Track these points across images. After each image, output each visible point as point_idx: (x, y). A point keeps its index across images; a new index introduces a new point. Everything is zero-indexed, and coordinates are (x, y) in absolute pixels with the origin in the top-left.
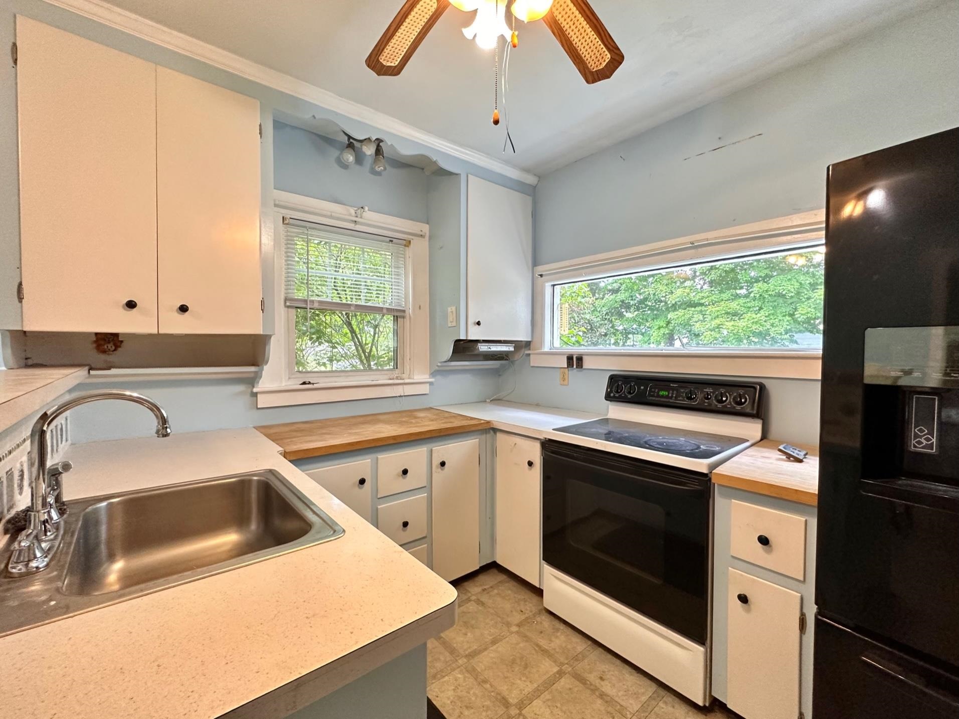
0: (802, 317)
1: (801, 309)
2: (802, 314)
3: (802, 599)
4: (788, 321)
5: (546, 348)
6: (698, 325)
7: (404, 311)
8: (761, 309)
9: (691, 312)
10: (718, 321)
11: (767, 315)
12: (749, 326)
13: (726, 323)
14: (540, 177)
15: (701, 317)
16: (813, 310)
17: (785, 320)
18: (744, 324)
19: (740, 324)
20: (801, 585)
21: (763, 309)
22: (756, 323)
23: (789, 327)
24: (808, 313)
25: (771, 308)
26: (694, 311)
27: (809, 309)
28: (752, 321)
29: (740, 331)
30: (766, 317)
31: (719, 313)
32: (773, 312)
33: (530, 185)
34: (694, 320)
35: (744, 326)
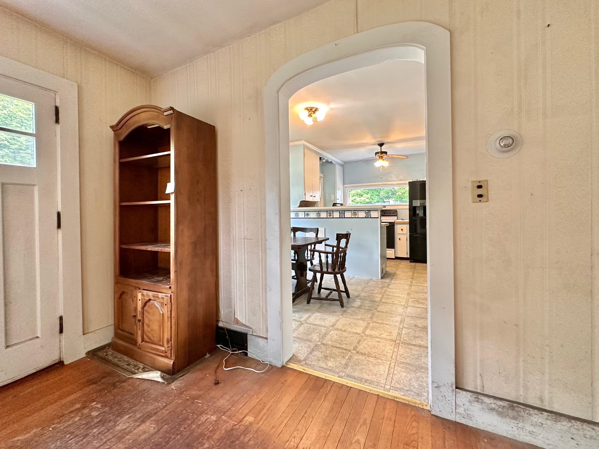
3: (407, 236)
5: (347, 205)
14: (345, 163)
20: (406, 234)
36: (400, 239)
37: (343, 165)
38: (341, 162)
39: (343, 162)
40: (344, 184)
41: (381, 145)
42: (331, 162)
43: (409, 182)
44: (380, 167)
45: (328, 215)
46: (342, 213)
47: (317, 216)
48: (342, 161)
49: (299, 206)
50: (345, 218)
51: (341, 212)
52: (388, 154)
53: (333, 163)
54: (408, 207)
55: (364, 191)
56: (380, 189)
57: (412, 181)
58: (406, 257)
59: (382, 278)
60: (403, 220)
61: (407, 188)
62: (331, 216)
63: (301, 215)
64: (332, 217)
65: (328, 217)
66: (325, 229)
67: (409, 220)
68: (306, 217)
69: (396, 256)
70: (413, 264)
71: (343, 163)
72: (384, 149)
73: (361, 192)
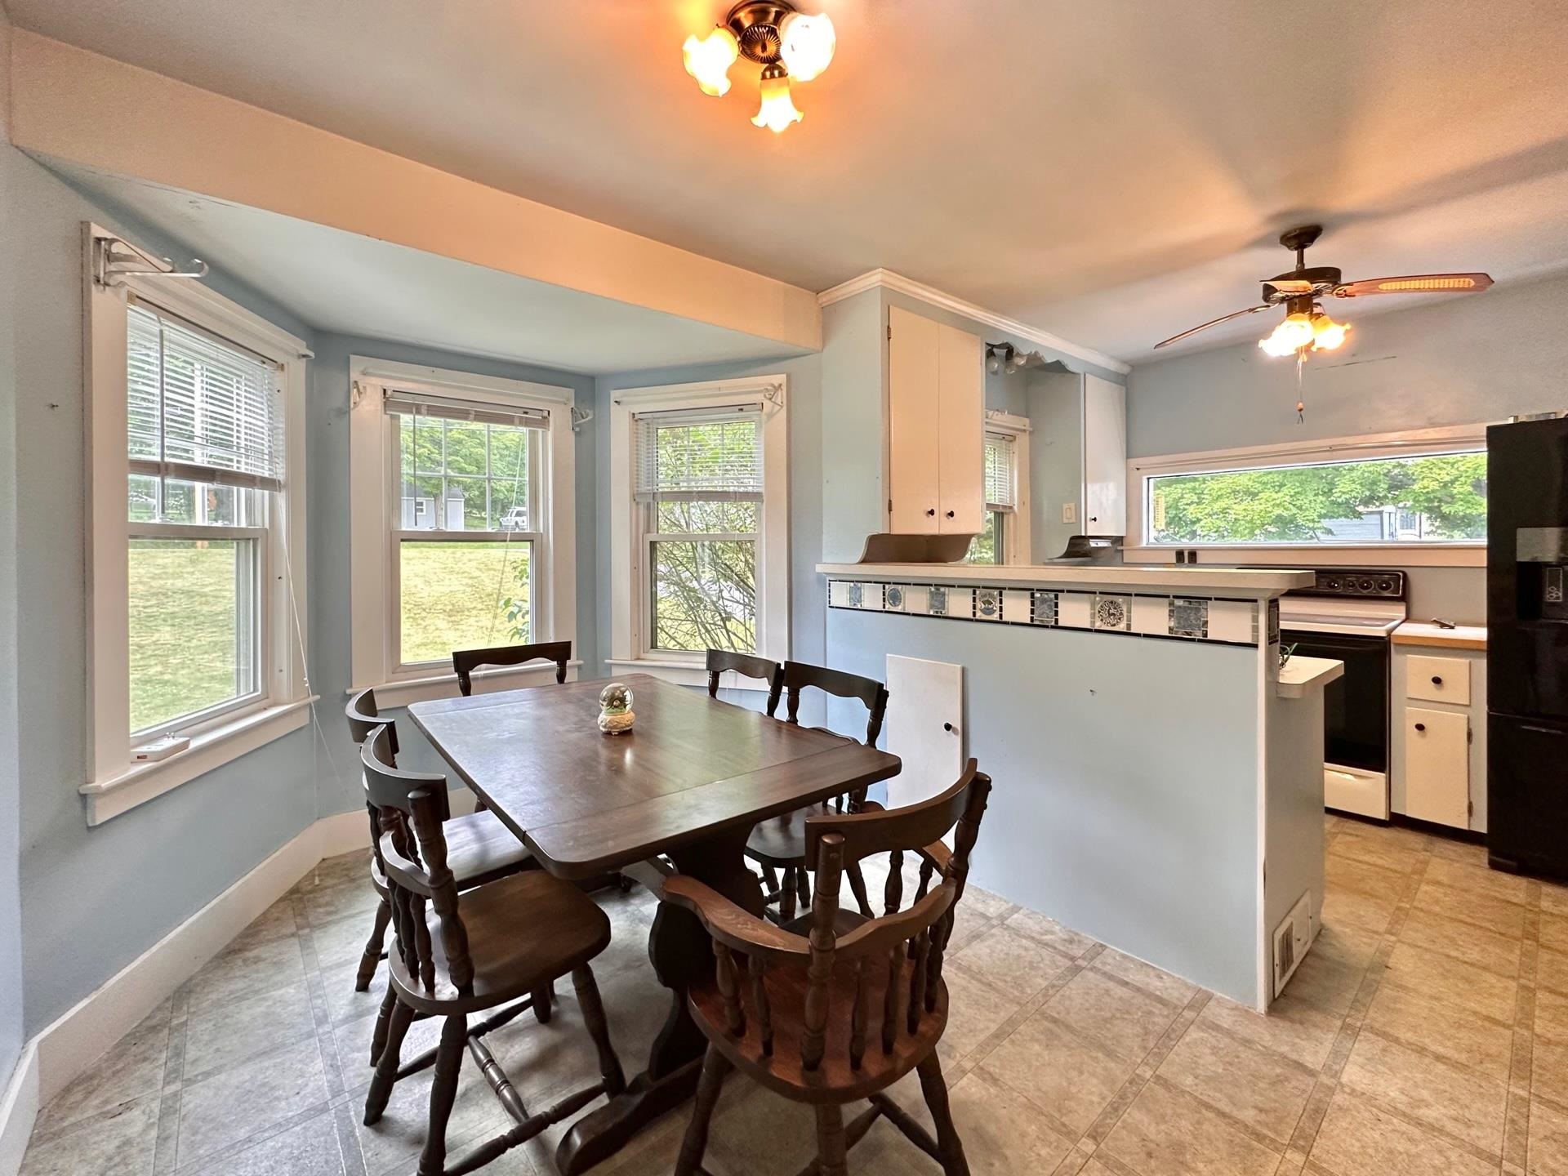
0: (1344, 496)
1: (1342, 485)
2: (1344, 493)
3: (1469, 719)
4: (1322, 502)
5: (1144, 544)
6: (1191, 508)
7: (1011, 508)
8: (1282, 485)
9: (1180, 491)
10: (1222, 504)
11: (1292, 493)
12: (1269, 509)
13: (1234, 506)
14: (1133, 366)
15: (1195, 499)
16: (1358, 487)
17: (1318, 501)
18: (1262, 507)
19: (1255, 507)
20: (1468, 709)
21: (1285, 485)
22: (1278, 505)
23: (1323, 511)
24: (1352, 491)
25: (1298, 484)
26: (1183, 489)
27: (1354, 486)
28: (1272, 503)
29: (1256, 517)
30: (1291, 496)
31: (1222, 492)
32: (1300, 489)
33: (1122, 375)
34: (1185, 501)
35: (1261, 511)
36: (1420, 727)
37: (1125, 376)
38: (1113, 366)
39: (1125, 362)
40: (1128, 457)
41: (1302, 237)
42: (1058, 368)
43: (1489, 428)
44: (1297, 356)
45: (980, 605)
46: (1044, 601)
47: (932, 606)
48: (1113, 357)
49: (863, 561)
50: (1056, 627)
51: (1038, 595)
52: (1344, 280)
53: (1071, 367)
54: (1482, 559)
55: (1265, 479)
56: (1336, 469)
57: (1511, 421)
58: (1465, 827)
59: (1278, 1004)
60: (1443, 626)
61: (1477, 460)
62: (992, 612)
63: (872, 597)
64: (996, 617)
65: (979, 615)
66: (963, 670)
67: (1491, 626)
68: (888, 607)
69: (1395, 810)
70: (1516, 887)
71: (1126, 370)
72: (1316, 255)
73: (1250, 483)
